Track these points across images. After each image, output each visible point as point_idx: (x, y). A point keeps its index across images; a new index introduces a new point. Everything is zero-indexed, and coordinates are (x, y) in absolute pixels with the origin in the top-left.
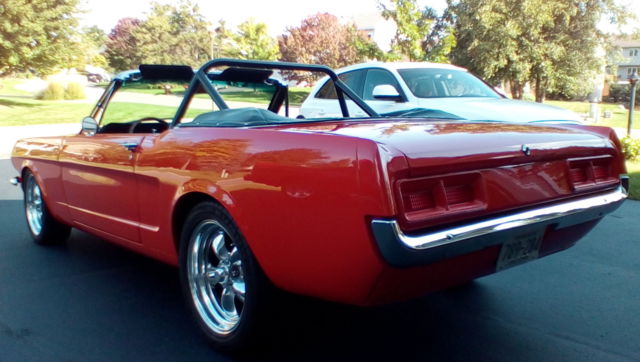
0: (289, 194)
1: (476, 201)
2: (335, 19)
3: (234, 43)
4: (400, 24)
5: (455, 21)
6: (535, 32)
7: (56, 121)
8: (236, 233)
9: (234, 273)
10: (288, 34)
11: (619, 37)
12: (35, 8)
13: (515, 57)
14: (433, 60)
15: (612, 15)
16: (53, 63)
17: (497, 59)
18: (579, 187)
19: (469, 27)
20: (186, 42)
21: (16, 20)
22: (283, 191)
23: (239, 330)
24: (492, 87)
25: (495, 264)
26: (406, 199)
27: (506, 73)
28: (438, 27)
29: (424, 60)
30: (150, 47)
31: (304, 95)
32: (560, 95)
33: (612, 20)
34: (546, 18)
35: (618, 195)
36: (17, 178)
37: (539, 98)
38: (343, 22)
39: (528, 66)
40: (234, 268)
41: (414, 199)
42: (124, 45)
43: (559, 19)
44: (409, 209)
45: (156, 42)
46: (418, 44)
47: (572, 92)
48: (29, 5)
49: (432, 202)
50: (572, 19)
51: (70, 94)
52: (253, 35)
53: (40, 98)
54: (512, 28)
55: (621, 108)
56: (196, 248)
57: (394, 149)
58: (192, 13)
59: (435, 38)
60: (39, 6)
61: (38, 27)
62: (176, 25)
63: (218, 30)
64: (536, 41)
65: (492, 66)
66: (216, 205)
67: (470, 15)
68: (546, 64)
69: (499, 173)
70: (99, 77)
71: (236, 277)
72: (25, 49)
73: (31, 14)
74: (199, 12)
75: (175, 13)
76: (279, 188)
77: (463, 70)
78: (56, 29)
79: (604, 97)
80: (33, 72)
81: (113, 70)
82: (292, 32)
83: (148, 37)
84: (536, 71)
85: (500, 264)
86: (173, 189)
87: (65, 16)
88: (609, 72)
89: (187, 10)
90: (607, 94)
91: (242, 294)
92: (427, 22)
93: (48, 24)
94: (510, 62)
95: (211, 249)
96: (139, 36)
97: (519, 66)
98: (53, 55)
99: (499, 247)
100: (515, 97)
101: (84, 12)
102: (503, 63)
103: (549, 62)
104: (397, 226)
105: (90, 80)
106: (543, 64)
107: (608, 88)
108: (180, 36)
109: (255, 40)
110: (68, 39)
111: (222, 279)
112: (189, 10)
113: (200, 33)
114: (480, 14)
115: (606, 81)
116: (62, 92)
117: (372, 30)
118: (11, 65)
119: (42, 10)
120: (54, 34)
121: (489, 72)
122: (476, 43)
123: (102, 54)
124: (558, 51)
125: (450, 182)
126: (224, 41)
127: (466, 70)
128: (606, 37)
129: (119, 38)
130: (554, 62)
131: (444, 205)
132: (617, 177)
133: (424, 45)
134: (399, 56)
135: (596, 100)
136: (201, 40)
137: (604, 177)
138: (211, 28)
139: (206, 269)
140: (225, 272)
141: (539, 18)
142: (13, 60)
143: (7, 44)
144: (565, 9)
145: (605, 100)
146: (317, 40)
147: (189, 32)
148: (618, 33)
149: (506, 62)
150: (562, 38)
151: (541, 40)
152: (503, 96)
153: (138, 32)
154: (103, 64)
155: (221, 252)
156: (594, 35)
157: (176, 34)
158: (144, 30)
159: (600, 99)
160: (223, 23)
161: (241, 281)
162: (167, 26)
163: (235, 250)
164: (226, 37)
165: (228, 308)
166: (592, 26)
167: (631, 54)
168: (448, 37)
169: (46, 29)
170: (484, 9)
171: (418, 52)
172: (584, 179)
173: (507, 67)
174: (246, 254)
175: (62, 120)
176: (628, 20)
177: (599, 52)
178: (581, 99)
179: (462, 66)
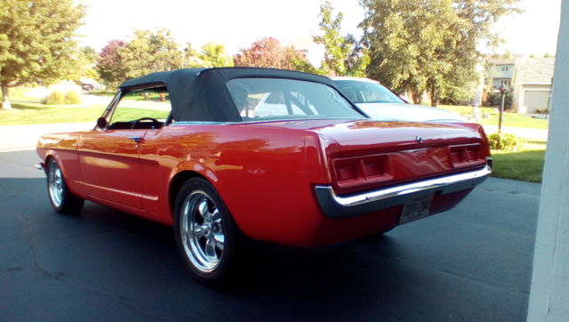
0: (250, 172)
1: (386, 174)
2: (277, 42)
3: (199, 60)
4: (328, 47)
5: (370, 45)
6: (430, 54)
7: (59, 121)
8: (218, 198)
9: (215, 228)
10: (241, 53)
11: (494, 57)
12: (43, 33)
13: (415, 72)
14: (353, 74)
15: (488, 40)
16: (56, 75)
17: (402, 73)
18: (456, 165)
19: (381, 49)
20: (161, 59)
21: (27, 41)
22: (245, 169)
23: (218, 269)
24: (398, 95)
25: (399, 219)
26: (339, 173)
27: (409, 84)
28: (357, 49)
29: (347, 74)
30: (133, 63)
31: (256, 101)
32: (450, 101)
33: (488, 43)
34: (438, 42)
35: (485, 171)
36: (42, 164)
37: (434, 103)
38: (283, 45)
39: (425, 79)
40: (215, 225)
41: (344, 173)
42: (112, 61)
43: (448, 43)
44: (340, 179)
45: (137, 59)
46: (341, 62)
47: (458, 99)
48: (38, 31)
49: (355, 174)
50: (458, 43)
51: (69, 99)
52: (213, 54)
53: (45, 103)
54: (413, 50)
55: (496, 110)
56: (186, 212)
57: (330, 138)
58: (166, 37)
59: (355, 58)
60: (46, 31)
61: (45, 47)
62: (153, 46)
63: (186, 50)
64: (432, 60)
65: (398, 78)
66: (202, 180)
67: (381, 40)
68: (439, 77)
69: (401, 156)
70: (91, 87)
71: (216, 231)
72: (34, 65)
73: (39, 36)
74: (171, 35)
75: (153, 37)
76: (241, 167)
77: (376, 83)
78: (60, 48)
79: (483, 102)
80: (38, 82)
81: (102, 81)
82: (245, 52)
83: (131, 55)
84: (431, 83)
85: (402, 218)
86: (169, 170)
87: (66, 39)
88: (486, 83)
89: (162, 34)
90: (485, 100)
91: (221, 243)
92: (348, 45)
93: (53, 45)
94: (411, 76)
95: (198, 212)
96: (123, 54)
97: (418, 79)
98: (57, 69)
99: (402, 206)
100: (415, 103)
101: (81, 36)
102: (406, 76)
103: (441, 76)
104: (332, 191)
105: (83, 88)
106: (436, 77)
107: (486, 95)
108: (157, 55)
109: (216, 58)
110: (69, 57)
111: (206, 233)
112: (164, 34)
113: (172, 51)
114: (389, 40)
115: (484, 90)
116: (62, 98)
117: (306, 51)
118: (22, 77)
119: (48, 34)
120: (58, 53)
121: (396, 83)
122: (385, 61)
123: (94, 68)
124: (447, 67)
125: (367, 161)
126: (191, 58)
127: (378, 83)
128: (483, 56)
129: (108, 56)
130: (445, 76)
131: (364, 176)
132: (484, 158)
133: (346, 62)
134: (327, 70)
135: (477, 105)
136: (173, 58)
137: (475, 159)
138: (181, 49)
139: (194, 227)
140: (209, 228)
141: (433, 43)
142: (25, 73)
143: (20, 60)
144: (453, 36)
145: (484, 105)
146: (264, 58)
147: (163, 51)
148: (492, 53)
149: (408, 76)
150: (450, 57)
151: (434, 59)
152: (406, 102)
153: (123, 51)
154: (95, 76)
155: (205, 214)
156: (475, 55)
157: (153, 53)
158: (127, 49)
159: (480, 104)
160: (190, 45)
161: (221, 234)
162: (146, 47)
163: (216, 211)
164: (192, 55)
165: (211, 254)
166: (473, 48)
167: (503, 70)
168: (364, 57)
169: (52, 50)
170: (391, 35)
171: (342, 68)
172: (461, 160)
173: (410, 79)
174: (225, 214)
175: (64, 120)
176: (499, 43)
177: (479, 68)
178: (465, 104)
179: (376, 79)
